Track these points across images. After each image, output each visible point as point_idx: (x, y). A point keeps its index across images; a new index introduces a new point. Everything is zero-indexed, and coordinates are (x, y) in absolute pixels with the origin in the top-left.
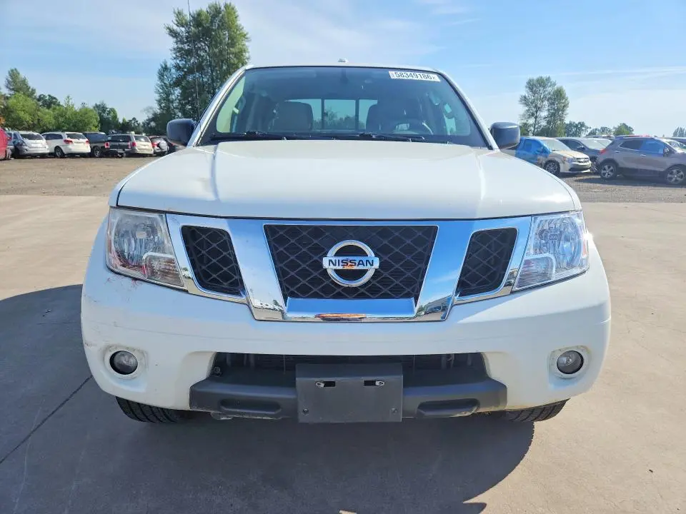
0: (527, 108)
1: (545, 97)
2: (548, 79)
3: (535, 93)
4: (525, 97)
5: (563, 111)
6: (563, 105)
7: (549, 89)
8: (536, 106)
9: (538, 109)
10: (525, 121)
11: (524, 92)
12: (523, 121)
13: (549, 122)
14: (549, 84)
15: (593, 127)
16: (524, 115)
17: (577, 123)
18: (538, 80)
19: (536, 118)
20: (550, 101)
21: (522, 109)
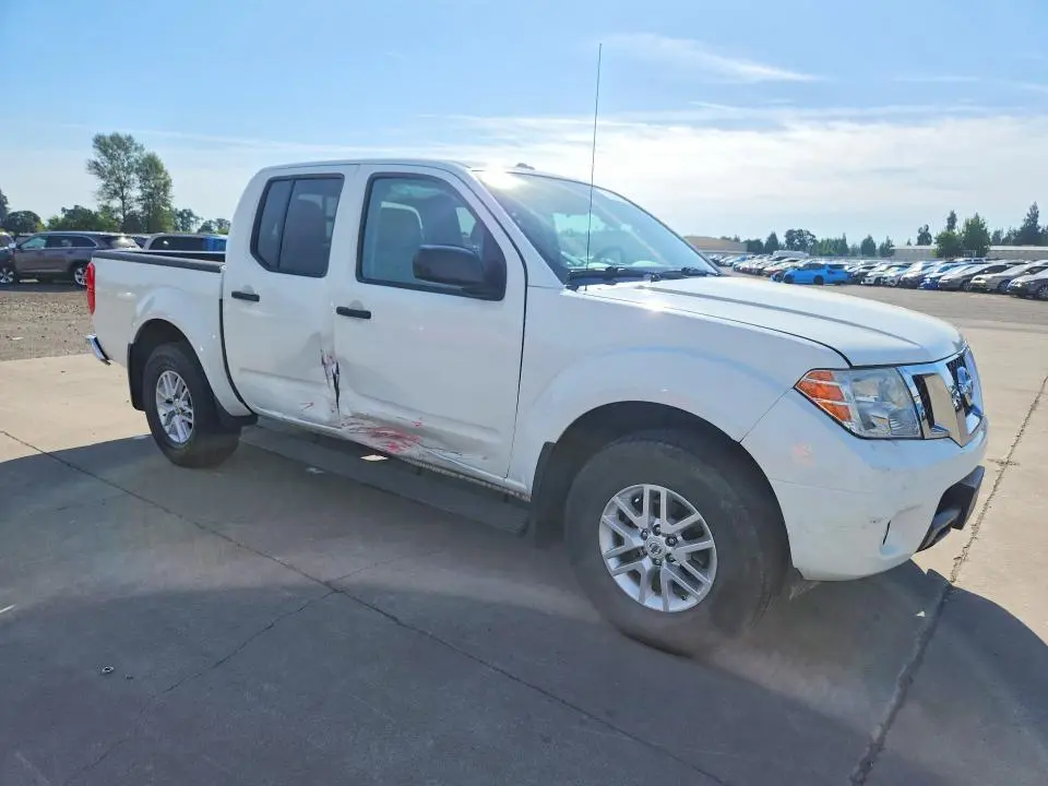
0: (103, 182)
1: (130, 165)
2: (129, 138)
3: (112, 158)
4: (96, 163)
5: (165, 192)
6: (162, 182)
7: (136, 154)
8: (118, 180)
9: (124, 185)
10: (105, 203)
11: (94, 155)
12: (100, 203)
13: (146, 207)
14: (133, 147)
15: (206, 219)
16: (100, 193)
17: (180, 209)
18: (112, 138)
19: (123, 198)
20: (140, 174)
21: (97, 183)
